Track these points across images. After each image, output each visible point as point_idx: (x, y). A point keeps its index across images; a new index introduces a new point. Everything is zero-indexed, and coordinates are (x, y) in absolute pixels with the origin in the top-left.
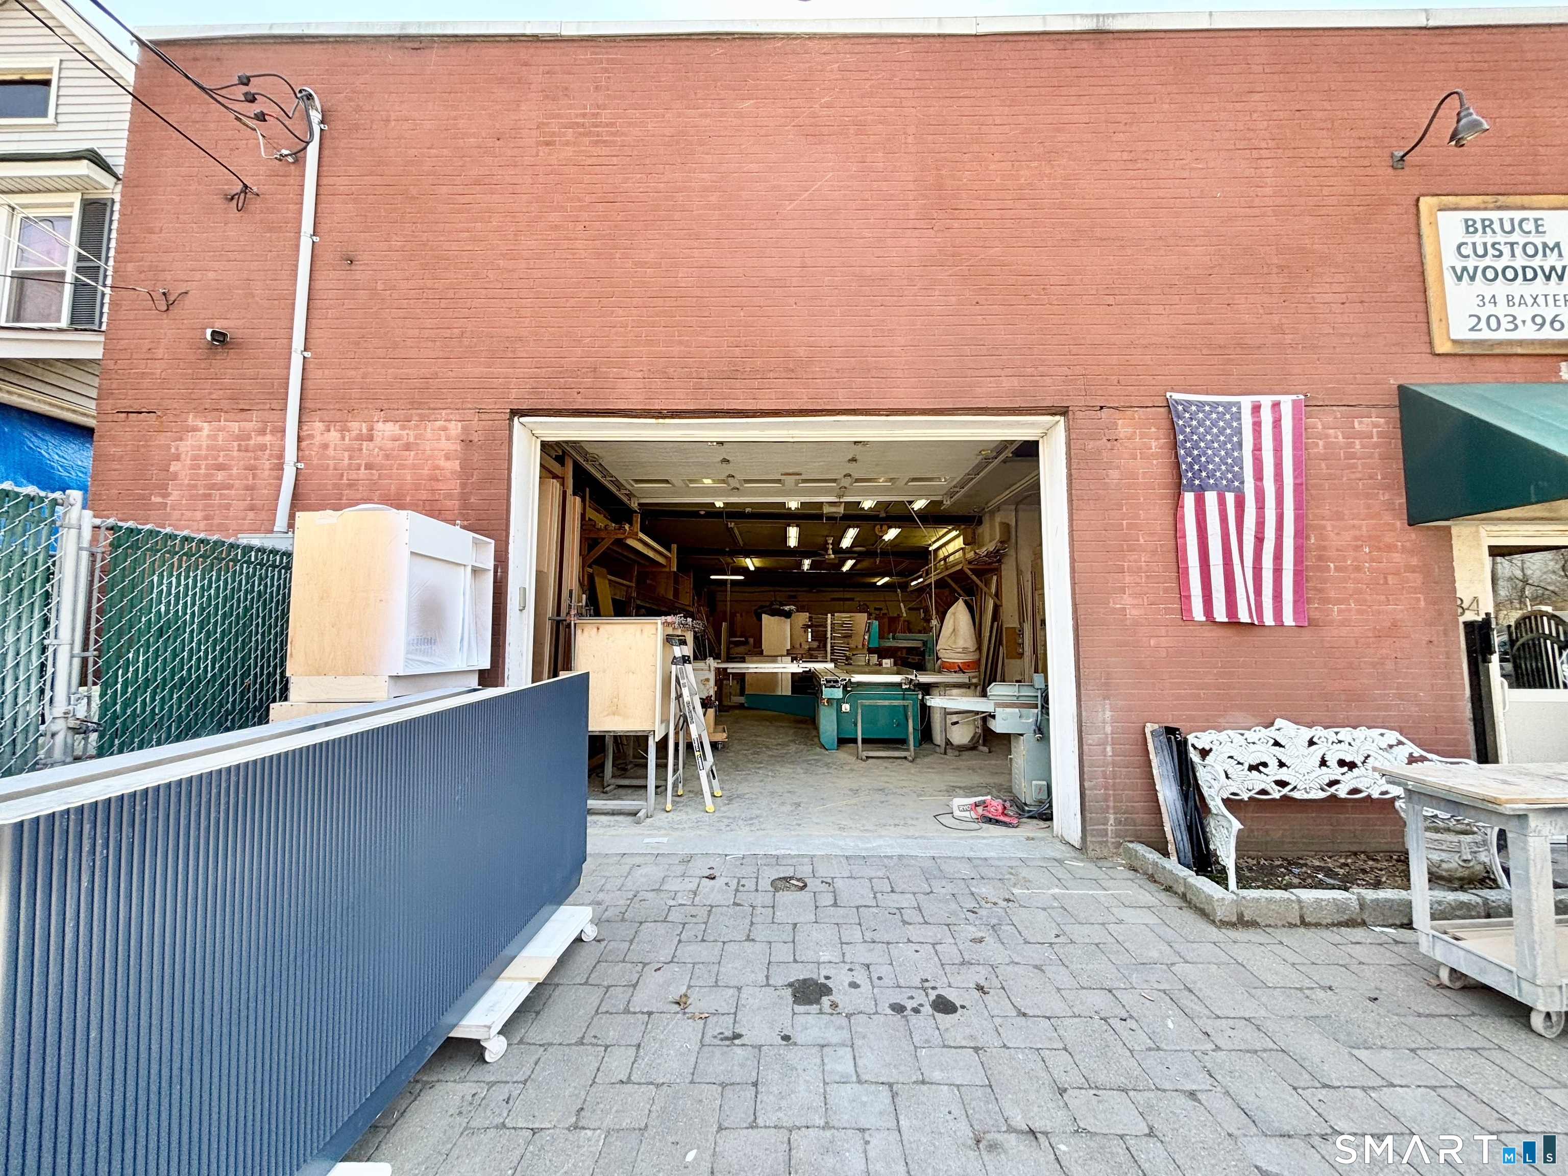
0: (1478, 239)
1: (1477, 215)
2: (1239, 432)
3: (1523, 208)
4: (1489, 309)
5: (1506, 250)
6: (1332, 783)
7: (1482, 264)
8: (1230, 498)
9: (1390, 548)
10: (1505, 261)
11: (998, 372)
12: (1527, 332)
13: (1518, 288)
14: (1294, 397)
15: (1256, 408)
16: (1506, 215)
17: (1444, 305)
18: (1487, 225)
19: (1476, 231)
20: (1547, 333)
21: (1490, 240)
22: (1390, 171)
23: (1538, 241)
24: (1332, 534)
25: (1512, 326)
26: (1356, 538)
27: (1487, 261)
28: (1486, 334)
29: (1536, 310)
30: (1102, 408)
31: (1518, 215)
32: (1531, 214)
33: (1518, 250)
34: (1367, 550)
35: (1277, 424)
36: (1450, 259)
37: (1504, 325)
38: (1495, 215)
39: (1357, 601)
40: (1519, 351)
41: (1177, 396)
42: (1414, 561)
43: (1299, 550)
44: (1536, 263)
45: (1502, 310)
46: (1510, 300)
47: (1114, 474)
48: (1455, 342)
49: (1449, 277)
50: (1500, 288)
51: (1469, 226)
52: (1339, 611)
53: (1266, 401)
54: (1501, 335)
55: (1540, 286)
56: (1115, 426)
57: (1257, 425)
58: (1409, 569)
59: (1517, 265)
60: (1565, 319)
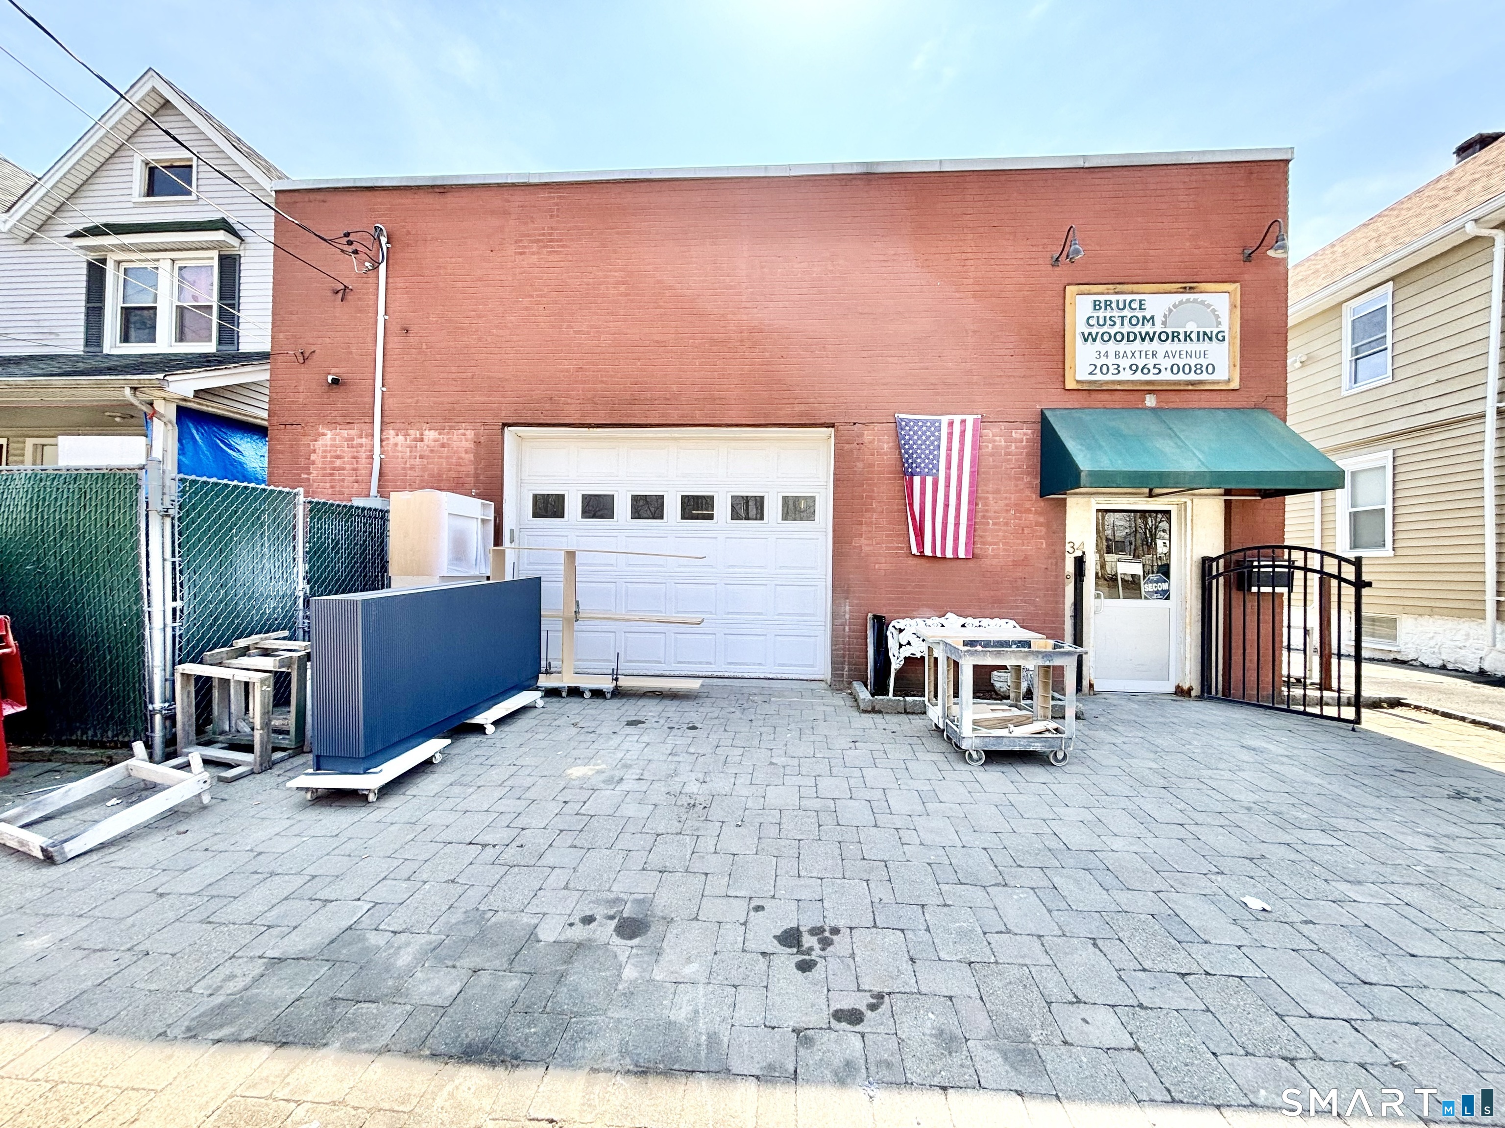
0: (1101, 314)
1: (1102, 298)
2: (939, 439)
3: (1132, 293)
4: (1103, 360)
5: (1118, 321)
7: (1101, 330)
8: (929, 480)
9: (1028, 511)
10: (1117, 328)
11: (791, 401)
12: (1126, 375)
13: (1124, 347)
14: (975, 416)
15: (951, 424)
16: (1121, 297)
17: (1074, 357)
18: (1108, 304)
19: (1101, 308)
20: (1139, 376)
21: (1108, 315)
22: (1050, 268)
23: (1140, 315)
24: (992, 502)
25: (1116, 371)
26: (1007, 505)
27: (1105, 329)
28: (1099, 377)
29: (1133, 361)
30: (855, 424)
31: (1129, 298)
32: (1138, 297)
33: (1126, 321)
34: (1013, 512)
35: (963, 433)
36: (1081, 327)
37: (1112, 371)
38: (1114, 298)
39: (1005, 544)
40: (1119, 387)
41: (902, 416)
42: (1042, 519)
43: (972, 513)
44: (1136, 330)
45: (1111, 361)
46: (1117, 355)
47: (860, 465)
48: (1078, 382)
49: (1079, 339)
50: (1112, 346)
51: (1096, 305)
52: (993, 549)
53: (957, 419)
54: (1109, 377)
55: (1137, 345)
56: (862, 435)
57: (950, 434)
58: (1038, 524)
59: (1125, 331)
60: (1151, 367)
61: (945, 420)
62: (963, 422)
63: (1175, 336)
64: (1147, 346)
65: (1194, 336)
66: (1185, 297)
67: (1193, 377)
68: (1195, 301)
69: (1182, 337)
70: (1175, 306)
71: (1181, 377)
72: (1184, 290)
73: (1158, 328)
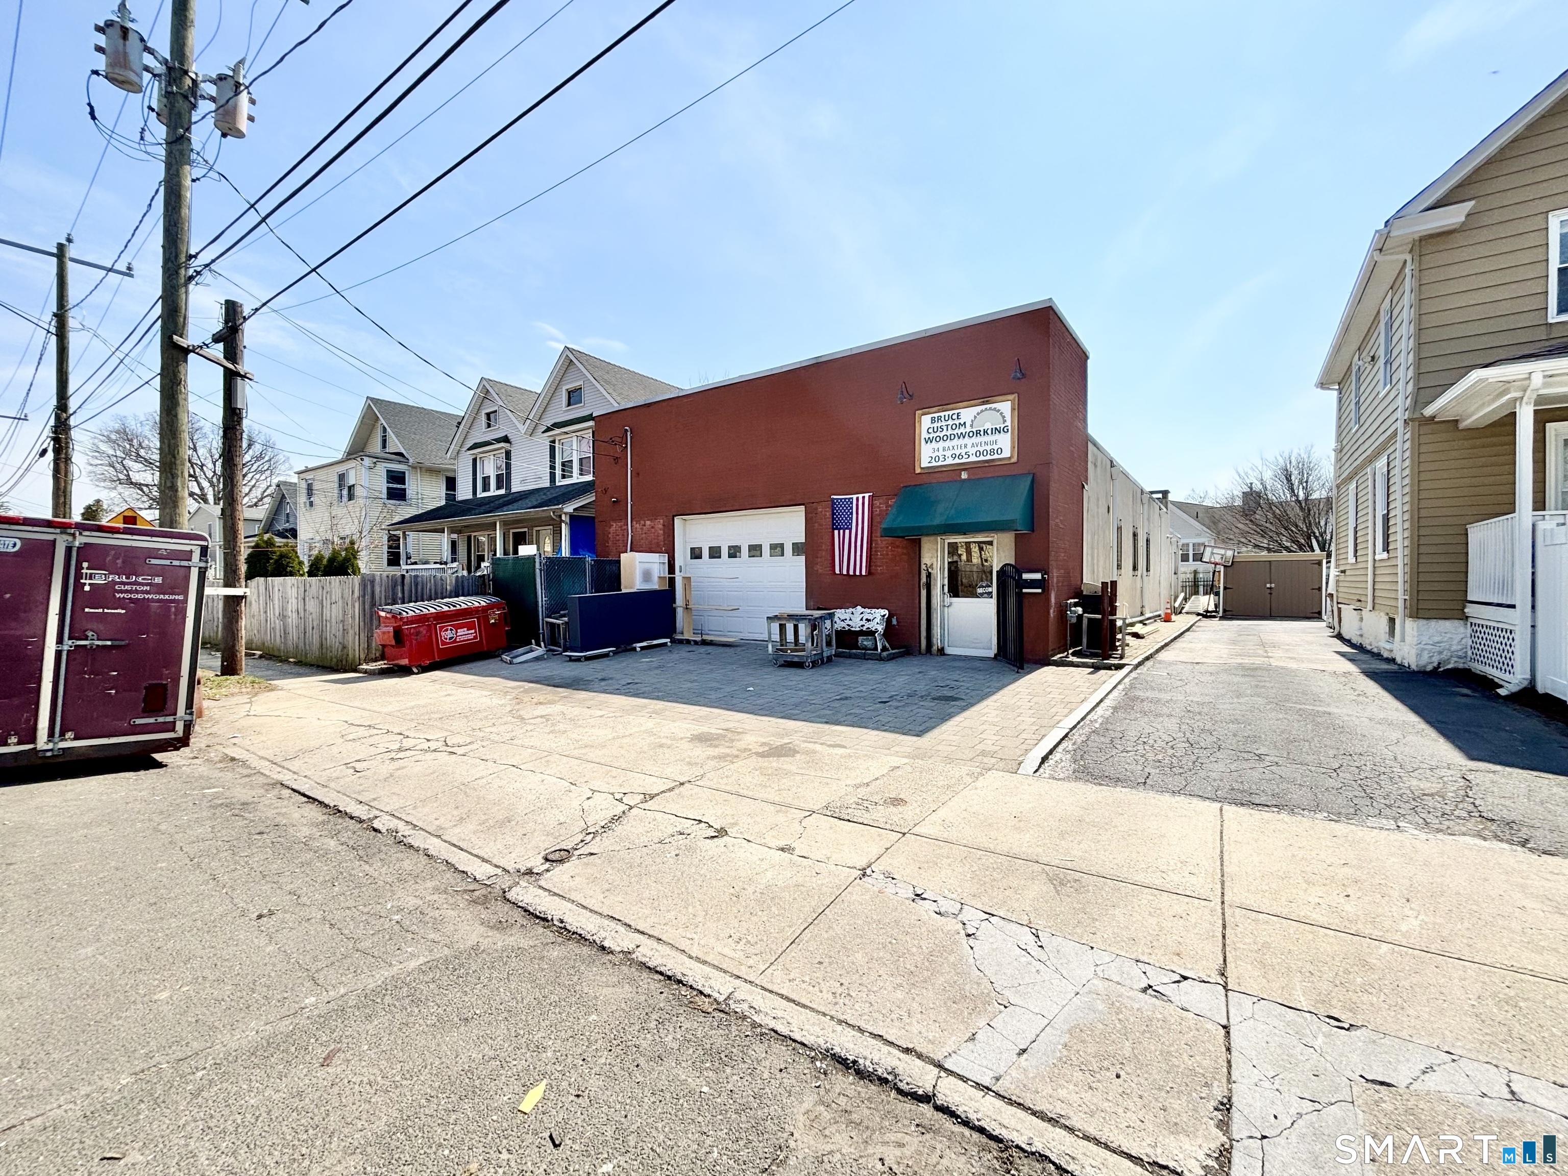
0: (935, 425)
1: (936, 415)
2: (852, 508)
3: (953, 409)
4: (937, 453)
5: (945, 428)
6: (863, 626)
7: (935, 435)
8: (847, 532)
9: (898, 547)
10: (944, 433)
11: (786, 493)
12: (949, 461)
13: (948, 443)
14: (870, 494)
15: (858, 499)
16: (947, 413)
17: (920, 454)
18: (939, 418)
19: (935, 421)
20: (957, 461)
21: (939, 425)
22: (908, 401)
23: (957, 422)
24: (880, 543)
25: (944, 459)
26: (887, 544)
27: (938, 434)
28: (934, 464)
29: (953, 452)
30: (815, 502)
31: (951, 413)
32: (956, 412)
33: (949, 427)
35: (864, 504)
36: (925, 435)
37: (941, 459)
38: (942, 414)
39: (886, 566)
40: (946, 469)
41: (834, 497)
42: (905, 551)
43: (870, 549)
44: (955, 432)
45: (940, 453)
46: (944, 449)
47: (817, 525)
48: (922, 468)
49: (923, 442)
50: (941, 444)
51: (933, 420)
52: (880, 570)
53: (860, 496)
54: (940, 463)
55: (956, 442)
56: (816, 509)
57: (857, 505)
58: (905, 554)
59: (948, 434)
60: (963, 454)
61: (854, 497)
62: (864, 498)
63: (978, 433)
64: (962, 441)
65: (989, 432)
66: (984, 407)
67: (989, 457)
68: (990, 409)
69: (982, 433)
70: (978, 414)
71: (982, 458)
72: (984, 403)
73: (968, 429)
